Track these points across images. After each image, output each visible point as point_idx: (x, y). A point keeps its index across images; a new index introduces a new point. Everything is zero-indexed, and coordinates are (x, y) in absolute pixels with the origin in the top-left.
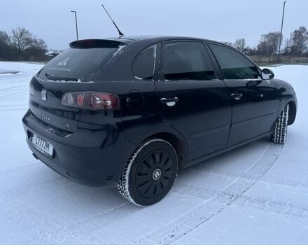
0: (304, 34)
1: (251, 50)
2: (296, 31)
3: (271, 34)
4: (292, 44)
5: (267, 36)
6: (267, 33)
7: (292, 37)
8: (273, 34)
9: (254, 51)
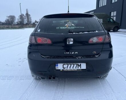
0: (23, 17)
1: (2, 23)
2: (20, 16)
3: (10, 16)
4: (20, 20)
5: (9, 17)
6: (9, 16)
7: (20, 18)
8: (12, 16)
9: (4, 23)
